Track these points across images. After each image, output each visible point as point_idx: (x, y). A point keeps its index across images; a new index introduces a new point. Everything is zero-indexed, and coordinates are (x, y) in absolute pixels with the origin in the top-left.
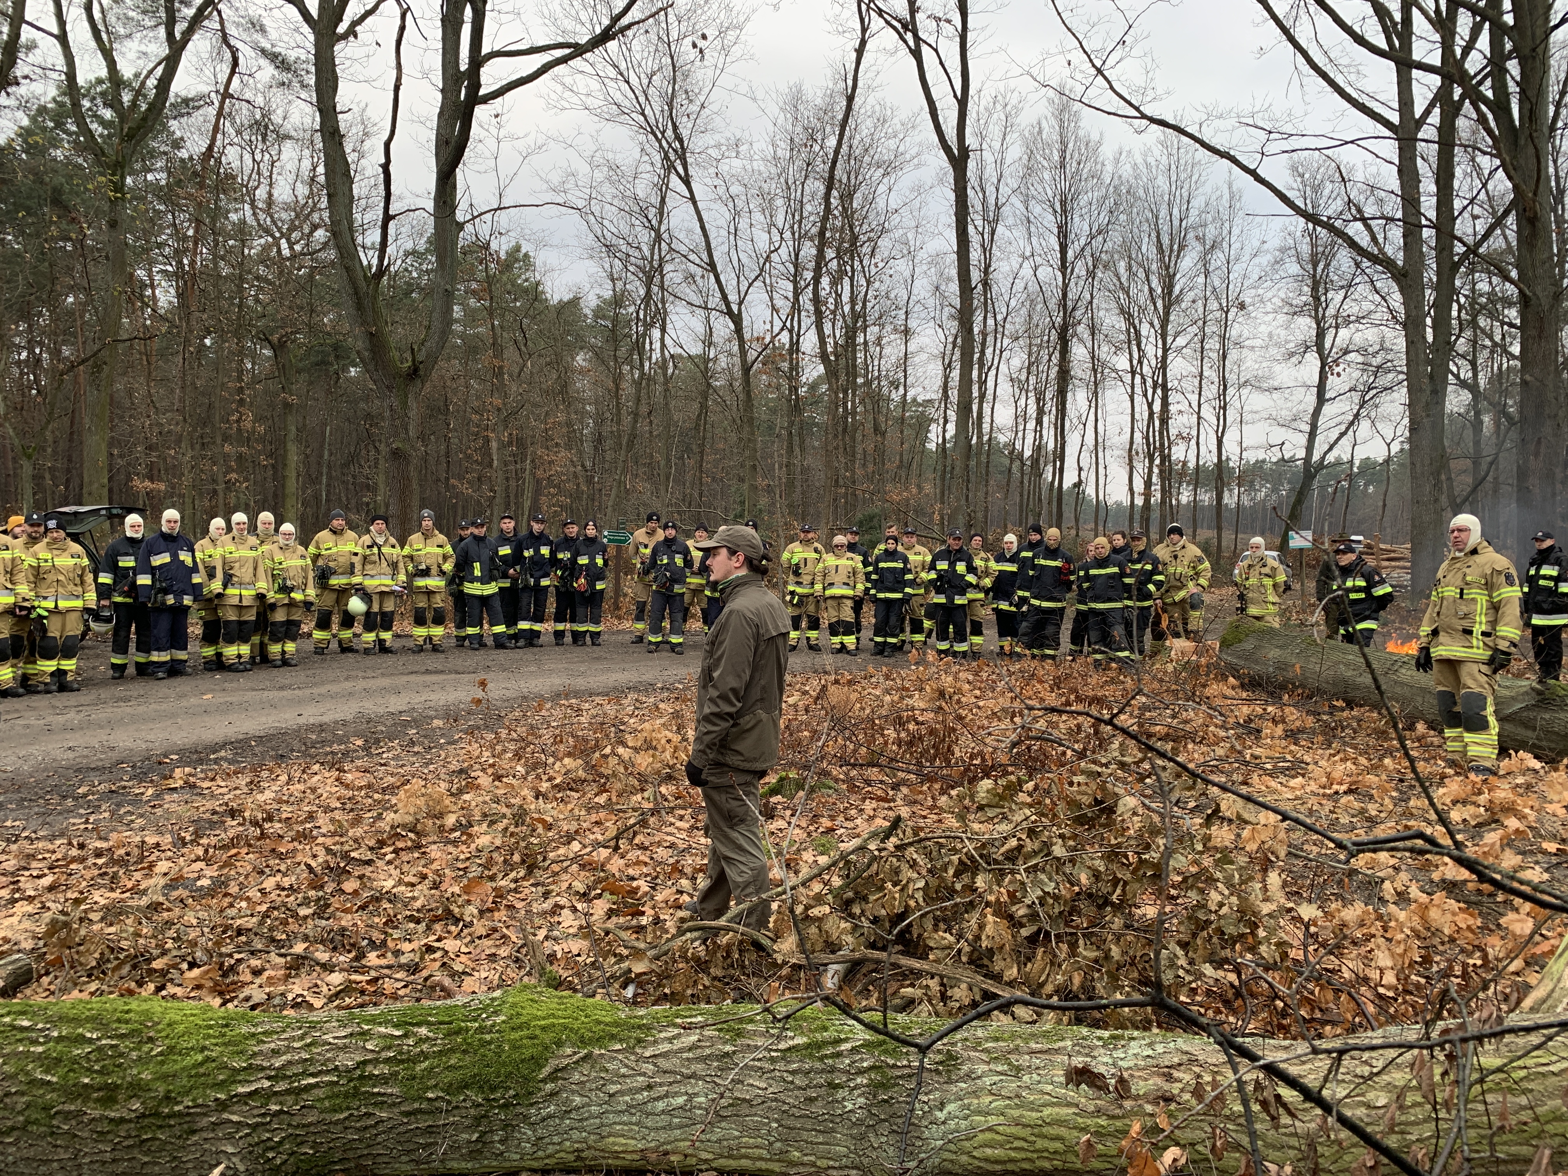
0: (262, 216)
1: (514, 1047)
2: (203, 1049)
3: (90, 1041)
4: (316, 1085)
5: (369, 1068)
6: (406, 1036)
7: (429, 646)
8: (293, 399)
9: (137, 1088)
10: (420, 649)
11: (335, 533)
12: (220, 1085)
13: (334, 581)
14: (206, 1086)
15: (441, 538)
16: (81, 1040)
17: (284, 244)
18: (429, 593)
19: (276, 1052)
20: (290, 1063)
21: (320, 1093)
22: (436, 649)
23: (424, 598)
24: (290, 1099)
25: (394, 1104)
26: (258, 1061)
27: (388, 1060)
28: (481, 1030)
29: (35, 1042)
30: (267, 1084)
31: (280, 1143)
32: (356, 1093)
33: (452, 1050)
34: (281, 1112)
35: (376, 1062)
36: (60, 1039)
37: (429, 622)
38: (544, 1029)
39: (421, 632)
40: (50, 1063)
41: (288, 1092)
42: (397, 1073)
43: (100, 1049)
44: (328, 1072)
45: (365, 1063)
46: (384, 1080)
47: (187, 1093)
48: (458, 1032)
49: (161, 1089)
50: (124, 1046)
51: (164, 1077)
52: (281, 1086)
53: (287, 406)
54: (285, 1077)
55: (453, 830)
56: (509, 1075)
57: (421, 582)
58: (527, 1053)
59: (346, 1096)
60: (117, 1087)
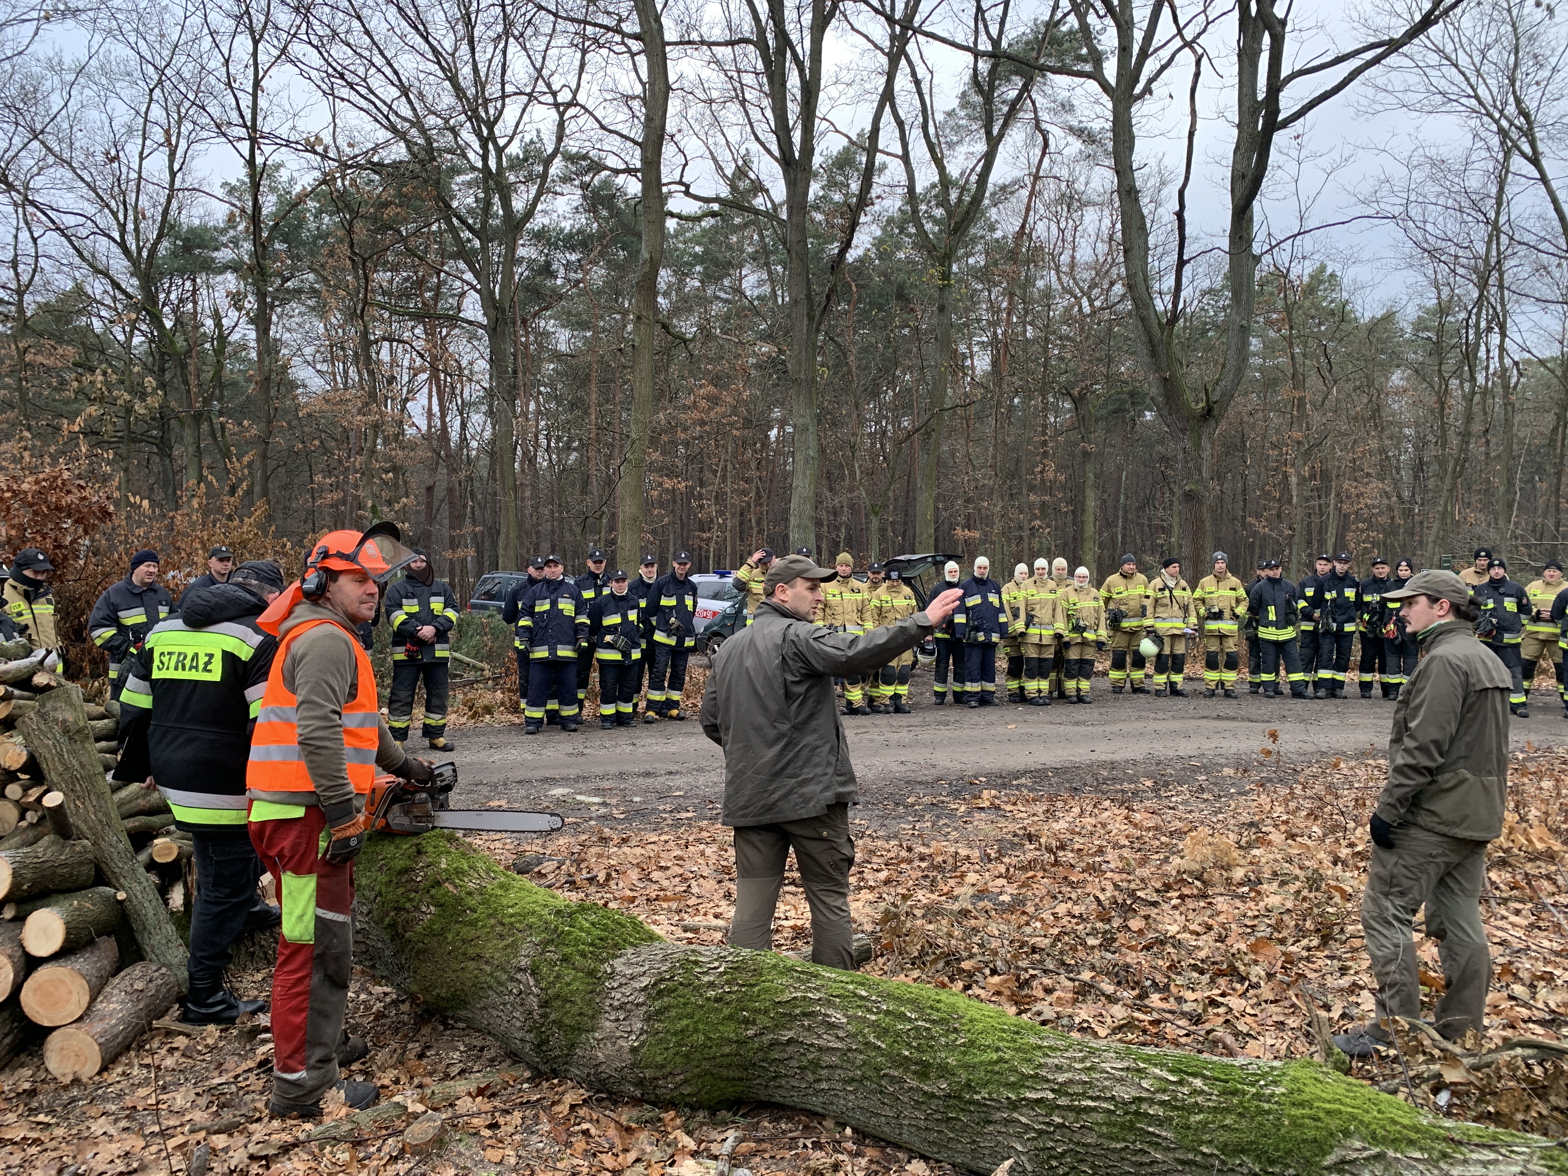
0: (1065, 279)
1: (1295, 1123)
2: (998, 1049)
3: (910, 1020)
4: (1094, 1109)
5: (1144, 1106)
6: (1180, 1083)
7: (1220, 691)
8: (1092, 448)
9: (944, 1071)
10: (1212, 694)
11: (1125, 577)
12: (1012, 1086)
13: (1125, 624)
14: (1000, 1084)
15: (1234, 581)
16: (902, 1017)
17: (1085, 303)
18: (1222, 637)
19: (1059, 1068)
20: (1071, 1081)
21: (1099, 1117)
22: (1228, 694)
23: (1216, 642)
24: (1071, 1116)
25: (1168, 1149)
26: (1043, 1072)
27: (1162, 1103)
28: (1258, 1096)
29: (869, 1011)
30: (1051, 1096)
31: (1063, 1155)
32: (1131, 1128)
33: (1228, 1110)
34: (1062, 1125)
35: (1151, 1102)
36: (888, 1013)
37: (1221, 666)
38: (1328, 1112)
39: (1212, 676)
40: (883, 1032)
41: (1070, 1108)
42: (1171, 1119)
43: (917, 1028)
44: (1106, 1099)
45: (1140, 1100)
46: (1159, 1122)
47: (985, 1085)
48: (1235, 1093)
49: (964, 1076)
50: (936, 1030)
51: (966, 1066)
52: (1063, 1101)
53: (1086, 454)
54: (1067, 1094)
55: (1241, 884)
56: (1289, 1152)
57: (1212, 626)
58: (1311, 1134)
59: (1123, 1127)
60: (930, 1065)
